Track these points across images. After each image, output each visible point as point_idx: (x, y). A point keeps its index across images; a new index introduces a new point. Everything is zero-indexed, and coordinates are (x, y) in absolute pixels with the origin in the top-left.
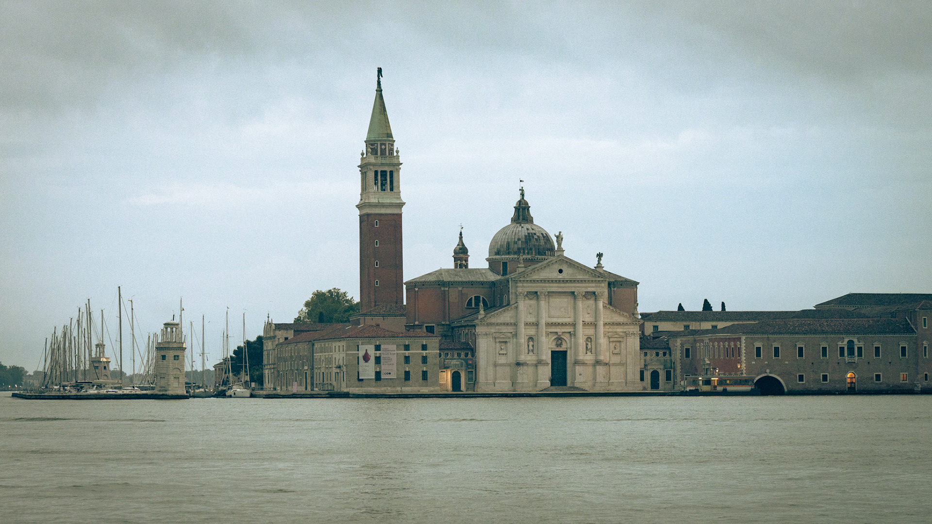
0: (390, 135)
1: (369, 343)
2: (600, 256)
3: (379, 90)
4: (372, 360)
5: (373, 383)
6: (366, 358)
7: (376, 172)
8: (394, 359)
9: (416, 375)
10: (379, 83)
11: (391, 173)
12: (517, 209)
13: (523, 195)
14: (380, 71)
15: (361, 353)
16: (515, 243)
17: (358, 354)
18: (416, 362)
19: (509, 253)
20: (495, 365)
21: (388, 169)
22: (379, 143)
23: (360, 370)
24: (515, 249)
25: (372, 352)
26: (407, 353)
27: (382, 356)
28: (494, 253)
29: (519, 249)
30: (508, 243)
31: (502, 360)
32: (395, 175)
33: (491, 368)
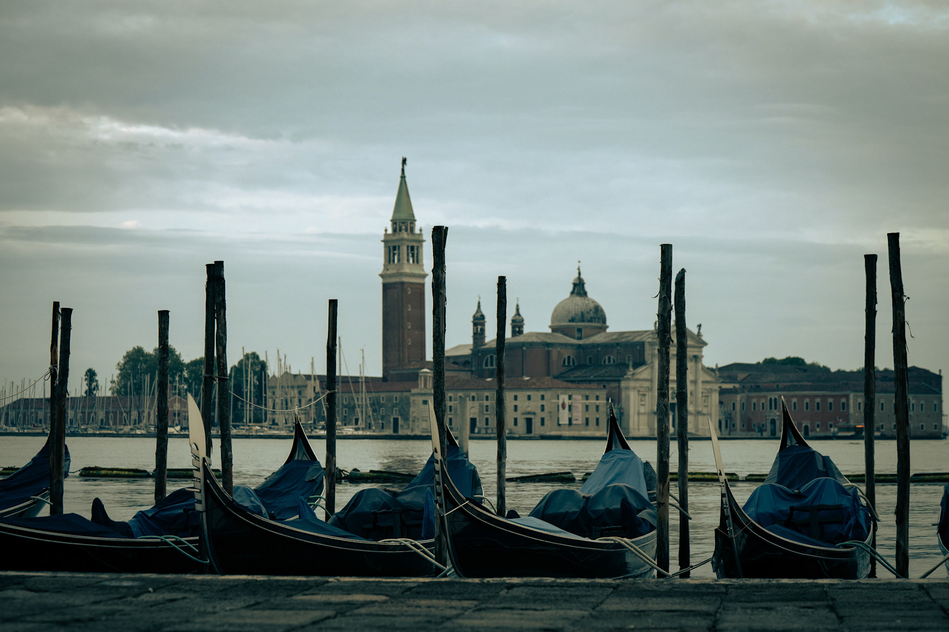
0: (413, 215)
1: (565, 393)
2: (700, 326)
3: (403, 177)
4: (567, 408)
5: (567, 428)
6: (563, 406)
7: (408, 247)
8: (580, 406)
9: (592, 422)
10: (403, 170)
11: (418, 247)
12: (575, 285)
13: (580, 274)
14: (404, 161)
15: (561, 402)
16: (588, 313)
17: (558, 402)
18: (592, 409)
19: (583, 321)
20: (639, 414)
21: (415, 244)
22: (409, 222)
23: (560, 417)
24: (589, 318)
25: (567, 402)
26: (587, 402)
27: (573, 404)
28: (567, 321)
29: (592, 318)
30: (582, 313)
31: (642, 410)
32: (420, 250)
33: (636, 416)
